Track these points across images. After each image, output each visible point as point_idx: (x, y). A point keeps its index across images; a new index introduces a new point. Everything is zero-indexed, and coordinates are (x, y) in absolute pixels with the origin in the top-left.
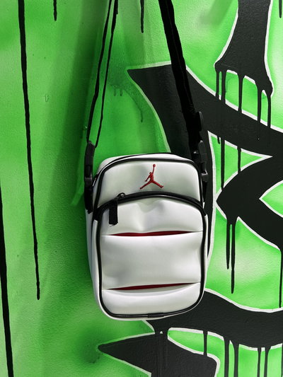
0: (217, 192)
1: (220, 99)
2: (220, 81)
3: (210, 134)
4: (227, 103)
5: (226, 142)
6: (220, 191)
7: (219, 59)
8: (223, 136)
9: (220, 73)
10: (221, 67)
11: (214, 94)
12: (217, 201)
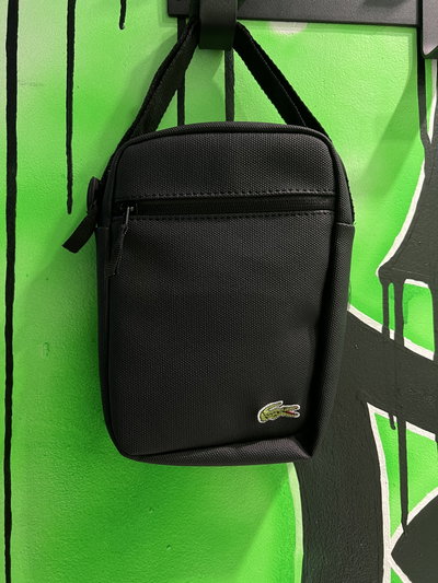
0: (392, 534)
1: (392, 336)
2: (392, 303)
3: (372, 410)
4: (408, 344)
5: (409, 426)
6: (400, 531)
7: (387, 259)
8: (403, 413)
9: (391, 287)
10: (392, 275)
11: (379, 327)
12: (393, 554)
